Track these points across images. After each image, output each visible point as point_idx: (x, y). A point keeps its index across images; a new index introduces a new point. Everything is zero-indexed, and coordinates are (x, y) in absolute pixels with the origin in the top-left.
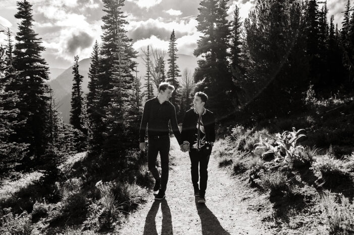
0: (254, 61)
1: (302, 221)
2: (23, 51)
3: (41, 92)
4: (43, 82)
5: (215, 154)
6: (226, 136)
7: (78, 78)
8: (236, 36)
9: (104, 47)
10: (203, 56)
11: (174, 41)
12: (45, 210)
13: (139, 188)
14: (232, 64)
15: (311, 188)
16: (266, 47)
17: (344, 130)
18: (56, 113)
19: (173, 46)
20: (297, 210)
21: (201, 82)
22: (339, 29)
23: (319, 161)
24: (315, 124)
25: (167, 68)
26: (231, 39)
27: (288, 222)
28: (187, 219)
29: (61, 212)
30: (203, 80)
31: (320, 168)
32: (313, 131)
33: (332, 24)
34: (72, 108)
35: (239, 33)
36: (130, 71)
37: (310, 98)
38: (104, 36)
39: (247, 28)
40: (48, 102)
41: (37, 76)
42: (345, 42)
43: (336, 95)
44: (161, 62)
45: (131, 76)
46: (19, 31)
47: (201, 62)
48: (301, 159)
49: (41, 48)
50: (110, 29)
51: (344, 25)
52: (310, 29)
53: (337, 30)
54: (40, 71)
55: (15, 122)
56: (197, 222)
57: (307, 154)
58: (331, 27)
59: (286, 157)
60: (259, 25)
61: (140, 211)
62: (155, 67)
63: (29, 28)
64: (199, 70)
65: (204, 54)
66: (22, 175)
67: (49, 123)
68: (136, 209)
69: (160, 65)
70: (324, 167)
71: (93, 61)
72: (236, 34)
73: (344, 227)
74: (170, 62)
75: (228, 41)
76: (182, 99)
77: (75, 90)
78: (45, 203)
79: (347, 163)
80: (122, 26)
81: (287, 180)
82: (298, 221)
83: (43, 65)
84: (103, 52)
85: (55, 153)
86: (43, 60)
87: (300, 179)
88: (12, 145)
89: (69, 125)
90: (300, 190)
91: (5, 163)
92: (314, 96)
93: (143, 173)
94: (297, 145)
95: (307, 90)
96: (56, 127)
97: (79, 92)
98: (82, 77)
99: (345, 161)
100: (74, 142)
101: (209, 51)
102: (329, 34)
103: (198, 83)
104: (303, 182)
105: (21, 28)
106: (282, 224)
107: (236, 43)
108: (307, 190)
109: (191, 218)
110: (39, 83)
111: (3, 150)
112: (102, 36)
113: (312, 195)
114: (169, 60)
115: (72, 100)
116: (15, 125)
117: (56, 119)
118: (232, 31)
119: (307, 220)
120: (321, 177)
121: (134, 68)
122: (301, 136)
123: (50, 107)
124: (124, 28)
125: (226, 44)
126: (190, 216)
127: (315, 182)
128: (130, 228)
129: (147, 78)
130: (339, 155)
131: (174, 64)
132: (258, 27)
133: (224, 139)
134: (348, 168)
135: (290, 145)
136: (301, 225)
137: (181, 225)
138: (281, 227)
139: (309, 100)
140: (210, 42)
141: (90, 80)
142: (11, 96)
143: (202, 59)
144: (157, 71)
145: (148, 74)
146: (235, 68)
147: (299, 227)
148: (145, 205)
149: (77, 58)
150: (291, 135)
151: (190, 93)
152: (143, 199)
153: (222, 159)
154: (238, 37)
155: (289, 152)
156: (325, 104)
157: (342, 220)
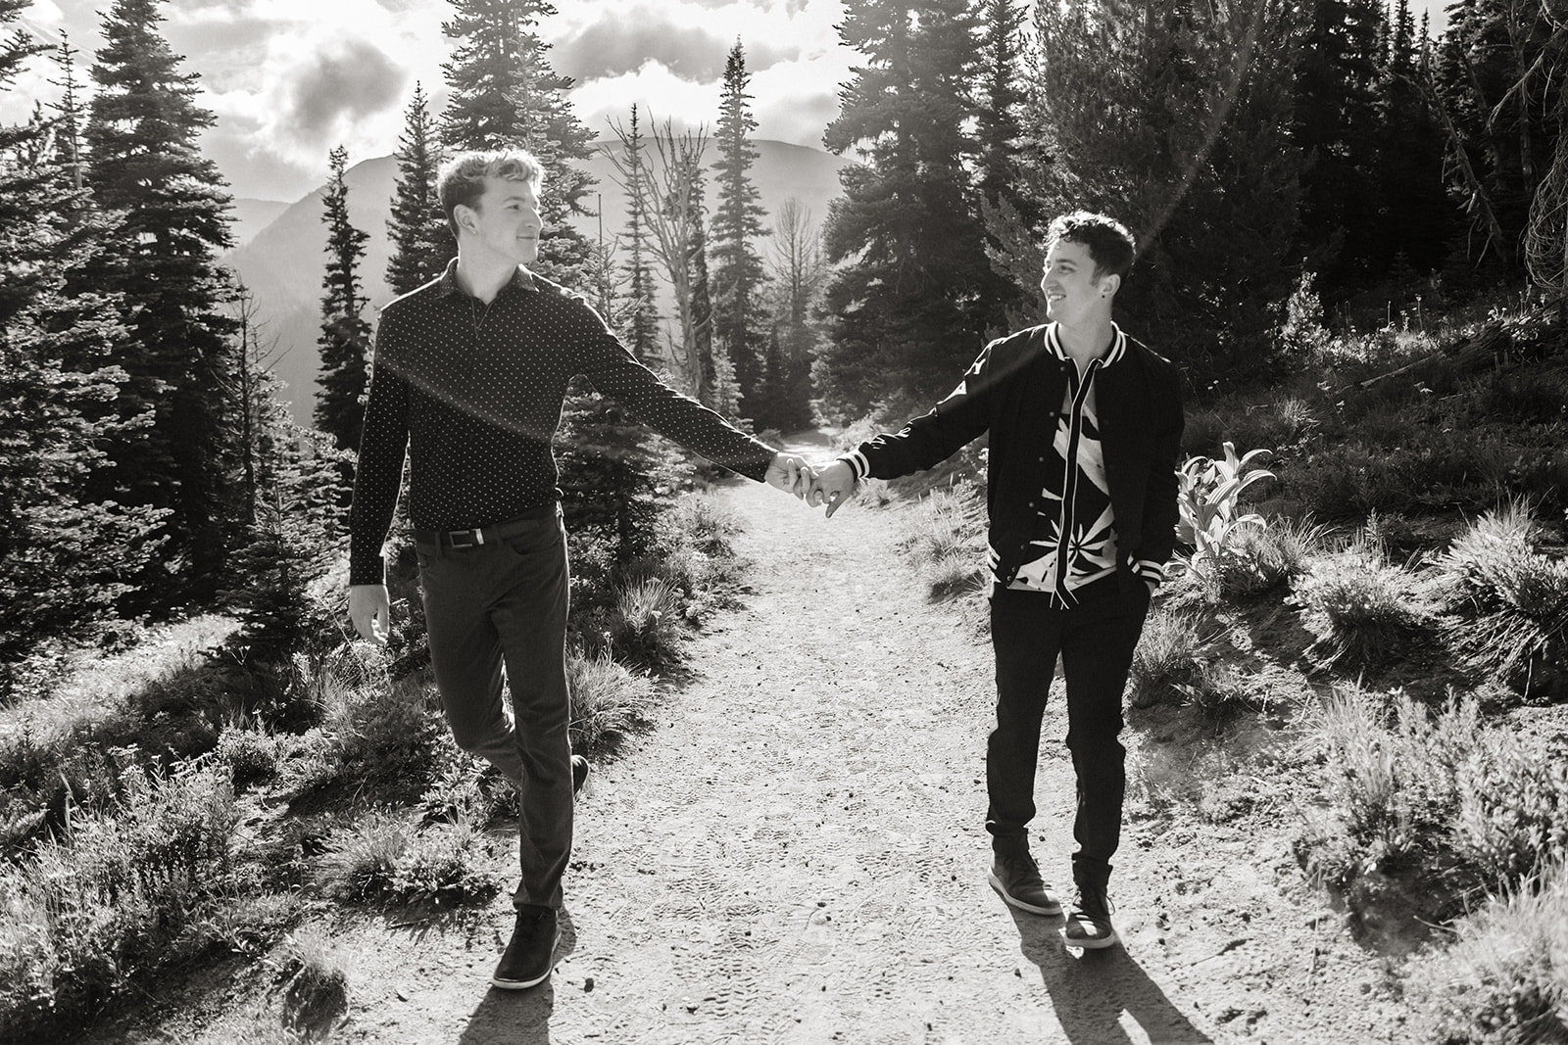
0: (1074, 170)
1: (1250, 794)
2: (127, 126)
3: (203, 300)
4: (210, 258)
5: (914, 551)
6: (957, 481)
7: (347, 242)
8: (1000, 66)
9: (456, 114)
10: (862, 152)
11: (741, 86)
12: (263, 757)
13: (623, 673)
14: (981, 185)
15: (1288, 674)
16: (1124, 117)
17: (1427, 454)
18: (265, 387)
19: (738, 105)
20: (1234, 755)
21: (853, 260)
22: (1433, 36)
23: (1323, 571)
24: (1314, 431)
25: (712, 200)
26: (980, 79)
27: (1196, 799)
28: (812, 788)
29: (329, 762)
30: (863, 252)
31: (1325, 599)
32: (1304, 457)
33: (1403, 15)
34: (322, 364)
35: (1012, 54)
36: (564, 214)
37: (1303, 327)
38: (457, 67)
39: (1045, 29)
40: (234, 340)
41: (185, 232)
42: (1456, 91)
43: (1411, 314)
44: (688, 171)
45: (567, 233)
46: (105, 44)
47: (855, 177)
48: (1253, 568)
49: (198, 114)
50: (480, 36)
51: (1455, 17)
52: (1310, 39)
53: (1424, 38)
54: (197, 210)
55: (111, 421)
56: (852, 801)
57: (1279, 545)
58: (1402, 25)
59: (1195, 558)
60: (1095, 16)
61: (630, 759)
62: (665, 193)
63: (147, 29)
64: (846, 208)
65: (866, 143)
66: (142, 632)
67: (237, 425)
68: (615, 753)
69: (685, 189)
70: (1342, 596)
71: (406, 168)
72: (1000, 59)
73: (1403, 810)
74: (726, 176)
75: (967, 88)
76: (775, 331)
77: (336, 292)
78: (262, 732)
79: (1433, 583)
80: (528, 23)
81: (1196, 646)
82: (1233, 793)
83: (207, 187)
84: (453, 134)
85: (284, 541)
86: (207, 165)
87: (1249, 641)
88: (101, 512)
89: (319, 434)
90: (1245, 682)
91: (76, 582)
92: (1316, 320)
93: (637, 619)
94: (1239, 510)
95: (1289, 295)
96: (266, 443)
97: (351, 299)
98: (362, 237)
99: (1424, 573)
100: (339, 504)
101: (890, 128)
102: (1392, 55)
103: (843, 264)
104: (1258, 653)
105: (114, 31)
106: (1172, 805)
107: (1002, 95)
108: (1274, 681)
109: (829, 786)
110: (193, 261)
111: (68, 532)
112: (447, 66)
113: (1290, 701)
114: (719, 166)
115: (322, 334)
116: (109, 432)
117: (265, 409)
118: (985, 43)
119: (1267, 789)
120: (1327, 635)
121: (581, 201)
122: (1255, 475)
123: (242, 361)
124: (538, 31)
125: (960, 100)
126: (824, 777)
127: (1306, 652)
128: (600, 820)
129: (630, 242)
130: (1400, 550)
131: (739, 181)
132: (1092, 26)
133: (949, 491)
134: (1435, 600)
135: (1214, 511)
136: (1244, 807)
137: (791, 811)
138: (1170, 817)
139: (1297, 336)
140: (892, 89)
141: (394, 249)
142: (90, 314)
143: (861, 161)
144: (671, 209)
145: (634, 225)
146: (994, 202)
147: (1235, 816)
148: (647, 739)
149: (338, 158)
150: (1217, 473)
151: (810, 306)
152: (639, 716)
153: (943, 571)
154: (1008, 70)
155: (1208, 538)
156: (1359, 350)
157: (1398, 787)
